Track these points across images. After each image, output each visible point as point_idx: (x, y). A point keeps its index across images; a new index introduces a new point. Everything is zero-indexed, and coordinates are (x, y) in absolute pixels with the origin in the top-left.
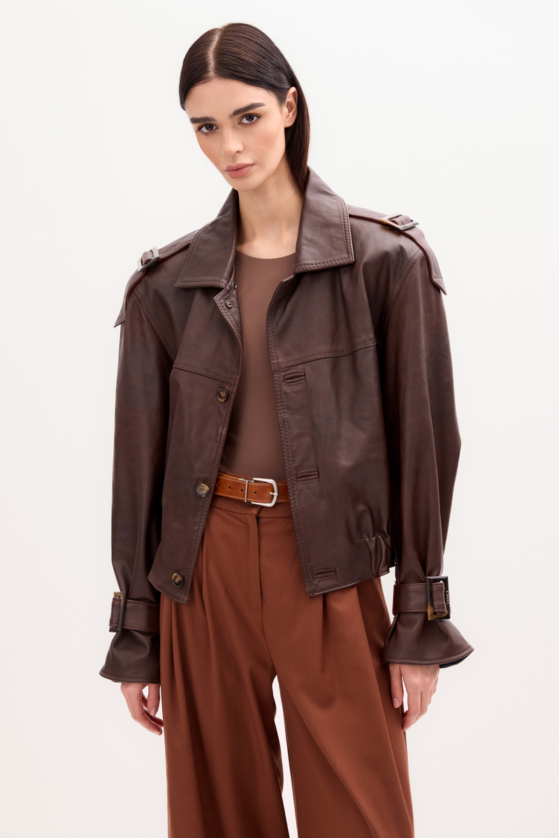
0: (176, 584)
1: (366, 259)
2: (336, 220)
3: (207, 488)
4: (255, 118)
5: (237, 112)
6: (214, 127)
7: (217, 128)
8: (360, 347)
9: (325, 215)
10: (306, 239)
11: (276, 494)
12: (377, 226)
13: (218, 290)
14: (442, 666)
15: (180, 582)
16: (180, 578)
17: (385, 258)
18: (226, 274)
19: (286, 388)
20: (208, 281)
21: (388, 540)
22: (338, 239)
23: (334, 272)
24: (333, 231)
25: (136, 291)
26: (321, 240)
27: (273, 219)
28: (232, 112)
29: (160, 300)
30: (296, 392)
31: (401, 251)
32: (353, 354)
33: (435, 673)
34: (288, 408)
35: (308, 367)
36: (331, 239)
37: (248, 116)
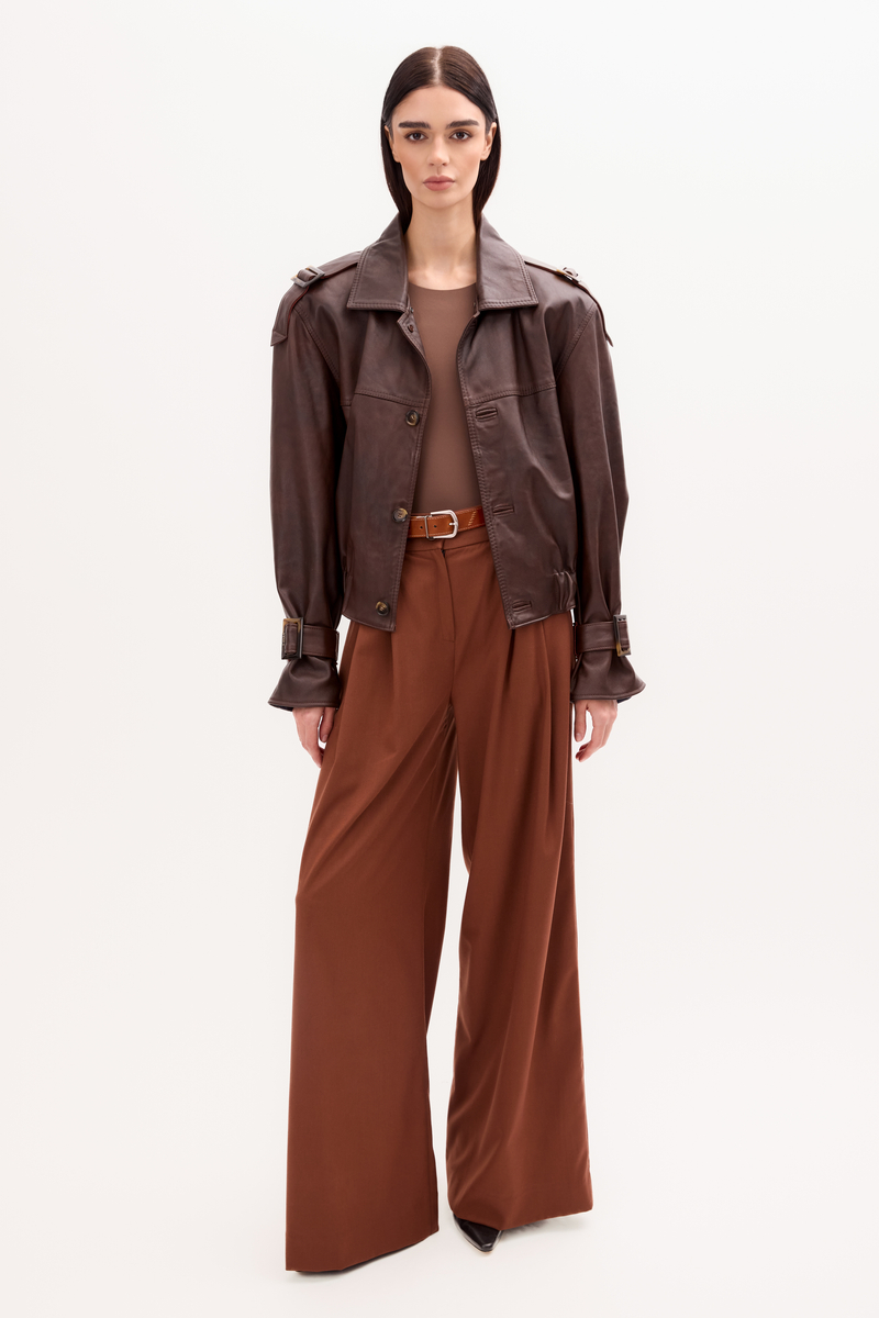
0: (381, 612)
1: (547, 305)
2: (513, 265)
3: (405, 512)
4: (466, 136)
5: (455, 124)
6: (422, 137)
7: (426, 138)
8: (540, 388)
9: (501, 258)
10: (486, 278)
11: (456, 524)
12: (551, 275)
13: (398, 314)
14: (619, 702)
15: (385, 610)
16: (385, 606)
17: (566, 306)
18: (403, 298)
19: (480, 425)
20: (384, 303)
21: (574, 575)
22: (518, 282)
23: (514, 313)
24: (511, 273)
25: (297, 308)
26: (501, 282)
27: (445, 251)
28: (450, 122)
29: (325, 316)
30: (488, 427)
31: (580, 302)
32: (535, 394)
33: (613, 708)
34: (481, 444)
35: (499, 404)
36: (510, 280)
37: (460, 132)
